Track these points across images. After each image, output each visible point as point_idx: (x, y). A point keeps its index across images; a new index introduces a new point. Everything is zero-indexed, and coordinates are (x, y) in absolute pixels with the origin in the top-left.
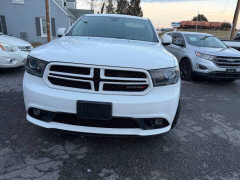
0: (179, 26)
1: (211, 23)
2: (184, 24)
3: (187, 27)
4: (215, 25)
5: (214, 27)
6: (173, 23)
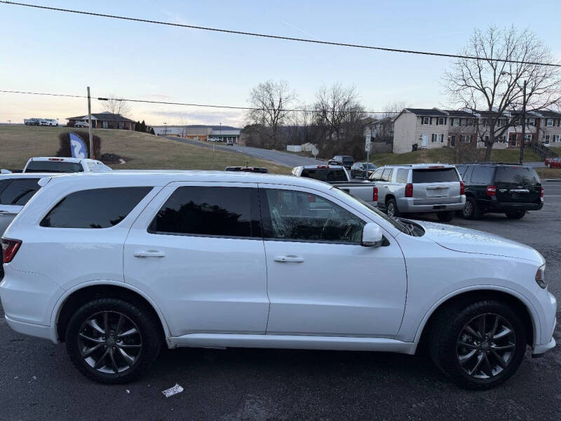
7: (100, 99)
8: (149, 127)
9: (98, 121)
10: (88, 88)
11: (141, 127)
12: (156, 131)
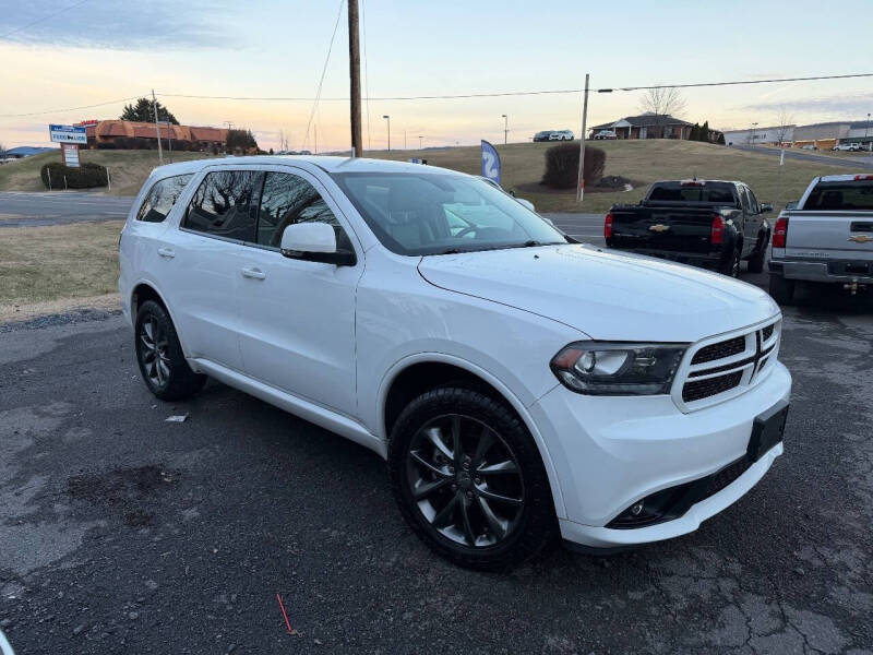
0: (82, 138)
1: (192, 129)
2: (98, 132)
3: (112, 141)
4: (206, 137)
5: (206, 144)
6: (53, 128)
7: (600, 91)
8: (717, 133)
9: (632, 128)
10: (588, 76)
11: (700, 133)
12: (728, 139)
